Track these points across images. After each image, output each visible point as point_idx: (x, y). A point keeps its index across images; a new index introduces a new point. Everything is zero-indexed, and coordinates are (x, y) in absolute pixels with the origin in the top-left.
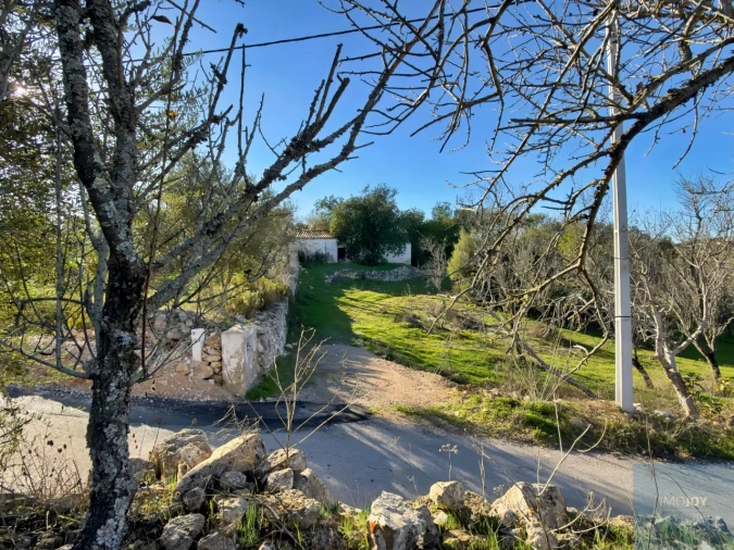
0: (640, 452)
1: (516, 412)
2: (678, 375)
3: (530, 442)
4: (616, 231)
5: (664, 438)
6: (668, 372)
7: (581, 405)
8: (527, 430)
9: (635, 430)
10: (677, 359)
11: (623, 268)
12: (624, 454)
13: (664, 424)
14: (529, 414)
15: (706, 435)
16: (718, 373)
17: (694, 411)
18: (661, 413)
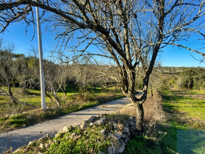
0: (47, 119)
1: (7, 121)
2: (57, 97)
3: (12, 130)
4: (40, 61)
5: (53, 114)
6: (55, 97)
7: (31, 112)
8: (11, 126)
9: (46, 114)
10: (57, 93)
11: (42, 71)
12: (43, 122)
13: (53, 110)
14: (12, 120)
15: (62, 110)
16: (66, 95)
17: (60, 105)
18: (53, 108)
